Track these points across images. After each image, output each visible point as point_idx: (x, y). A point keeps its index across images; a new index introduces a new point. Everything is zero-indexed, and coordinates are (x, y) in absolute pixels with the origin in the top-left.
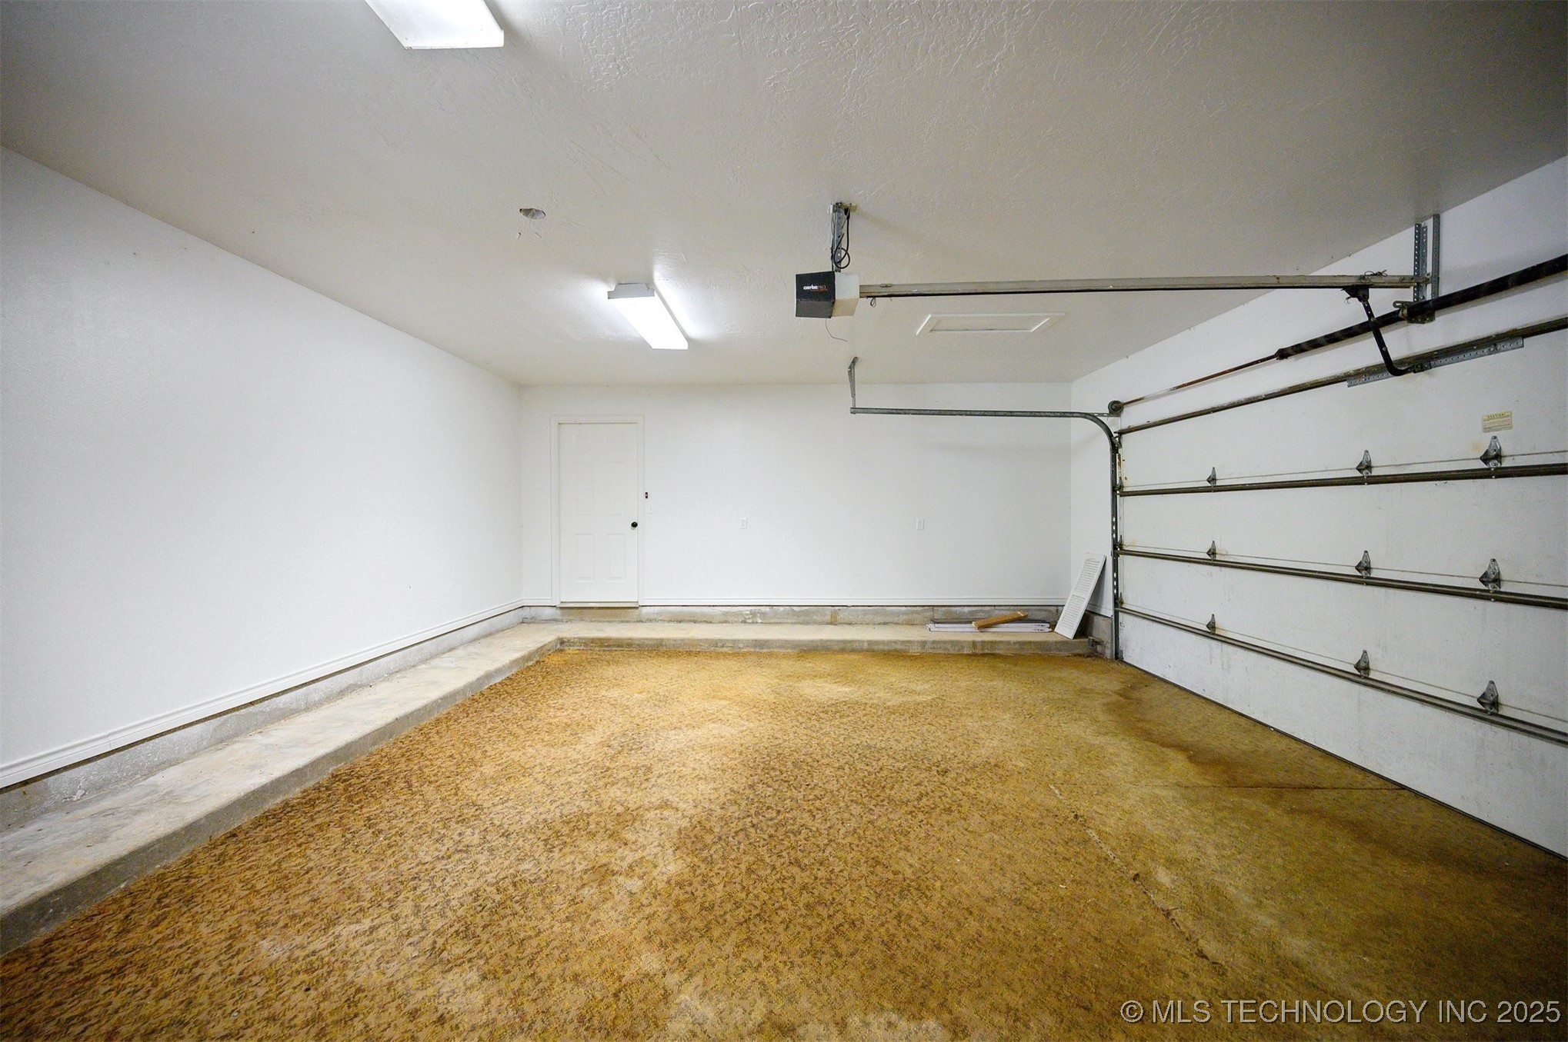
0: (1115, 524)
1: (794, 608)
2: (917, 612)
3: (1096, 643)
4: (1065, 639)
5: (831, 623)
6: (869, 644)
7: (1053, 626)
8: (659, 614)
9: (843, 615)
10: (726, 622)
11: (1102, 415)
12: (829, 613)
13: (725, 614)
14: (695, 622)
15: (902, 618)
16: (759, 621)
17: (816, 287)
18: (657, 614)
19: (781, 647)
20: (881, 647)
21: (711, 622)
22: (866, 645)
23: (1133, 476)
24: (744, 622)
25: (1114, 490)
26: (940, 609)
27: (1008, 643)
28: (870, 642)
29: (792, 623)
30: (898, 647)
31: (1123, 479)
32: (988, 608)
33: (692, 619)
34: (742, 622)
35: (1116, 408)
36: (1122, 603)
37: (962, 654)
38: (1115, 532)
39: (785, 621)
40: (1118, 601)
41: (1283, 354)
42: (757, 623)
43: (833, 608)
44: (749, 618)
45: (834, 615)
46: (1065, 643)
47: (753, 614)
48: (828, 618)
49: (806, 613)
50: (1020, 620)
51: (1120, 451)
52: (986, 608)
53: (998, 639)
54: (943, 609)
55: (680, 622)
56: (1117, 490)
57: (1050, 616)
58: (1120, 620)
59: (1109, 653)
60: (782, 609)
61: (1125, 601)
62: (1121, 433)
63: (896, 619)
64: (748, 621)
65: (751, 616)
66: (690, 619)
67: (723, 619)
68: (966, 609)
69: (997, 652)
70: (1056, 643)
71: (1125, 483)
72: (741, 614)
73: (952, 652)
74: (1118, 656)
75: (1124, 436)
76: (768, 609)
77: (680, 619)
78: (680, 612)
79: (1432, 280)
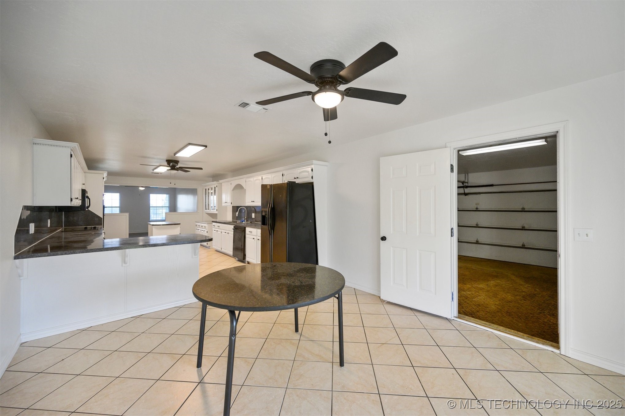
79: (467, 183)
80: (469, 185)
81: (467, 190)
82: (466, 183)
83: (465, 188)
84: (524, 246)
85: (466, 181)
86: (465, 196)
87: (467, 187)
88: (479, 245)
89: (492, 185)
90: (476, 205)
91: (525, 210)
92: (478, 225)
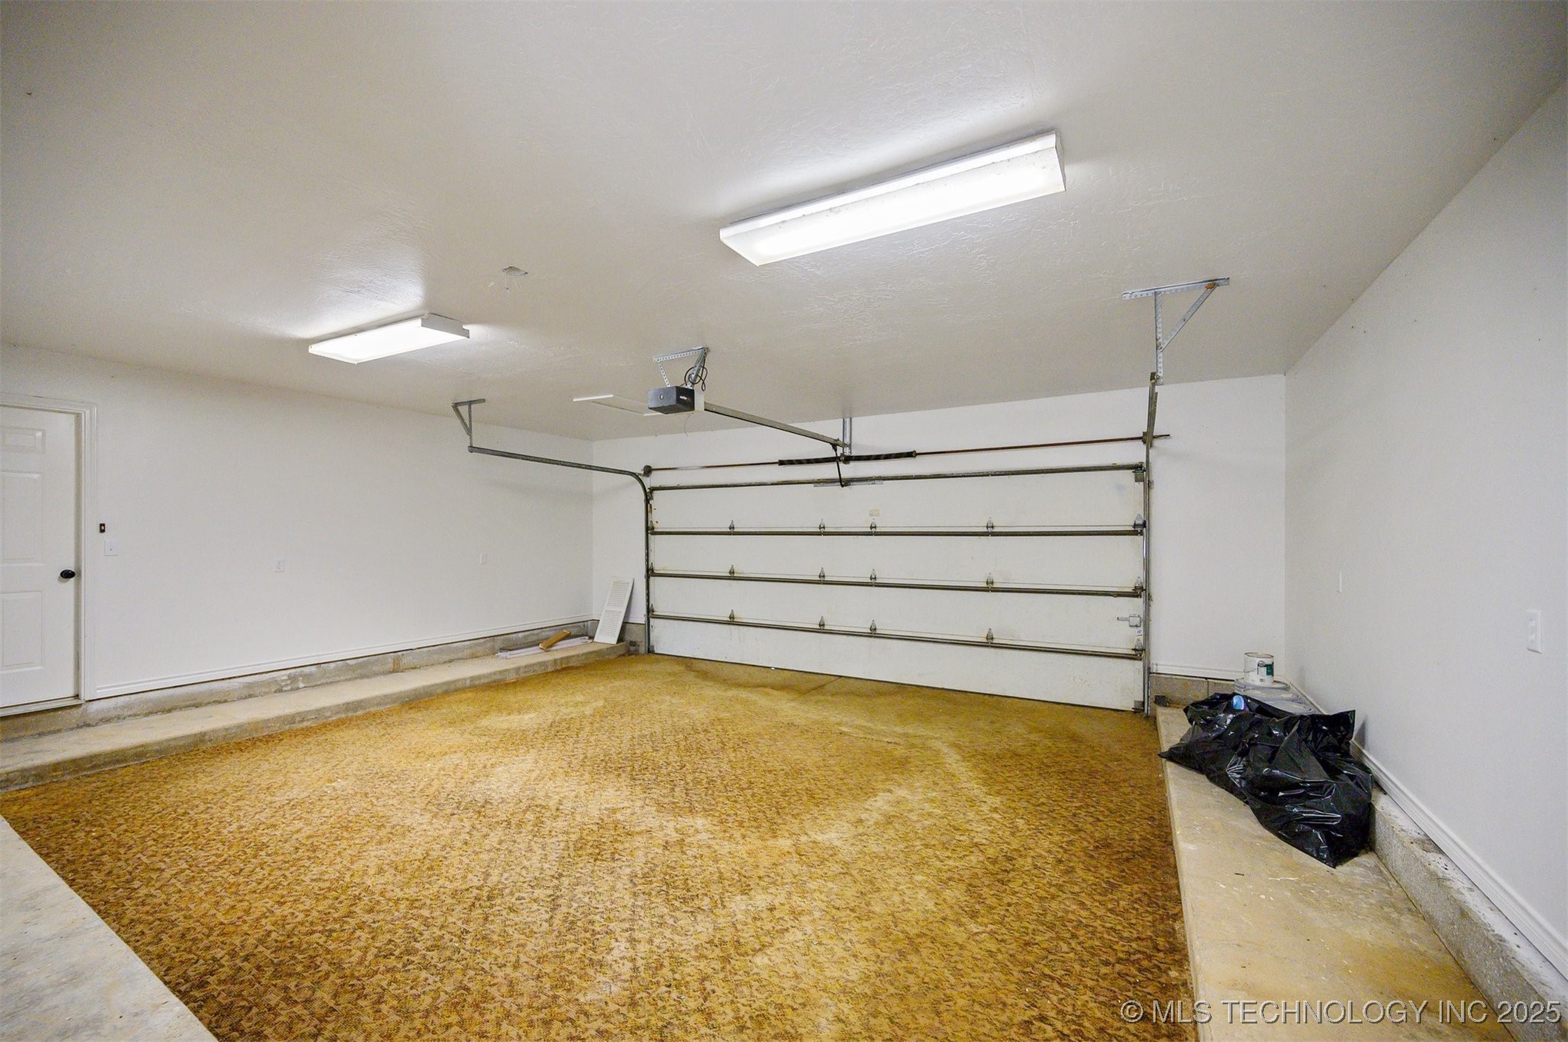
0: (647, 555)
1: (349, 662)
2: (480, 645)
3: (633, 644)
4: (609, 646)
5: (394, 671)
6: (471, 681)
7: (592, 638)
8: (129, 706)
9: (407, 660)
10: (250, 696)
11: (640, 474)
12: (390, 660)
13: (250, 686)
14: (197, 706)
15: (467, 652)
16: (301, 685)
17: (685, 398)
18: (123, 707)
19: (379, 704)
20: (482, 681)
21: (226, 701)
22: (468, 682)
23: (660, 522)
24: (280, 691)
25: (647, 529)
26: (499, 638)
27: (578, 656)
28: (472, 679)
29: (346, 680)
30: (497, 677)
31: (654, 522)
32: (538, 631)
33: (192, 702)
34: (275, 692)
35: (648, 471)
36: (653, 611)
37: (548, 673)
38: (647, 560)
39: (338, 678)
40: (650, 611)
41: (781, 463)
42: (298, 688)
43: (395, 654)
44: (287, 685)
45: (396, 661)
46: (612, 648)
47: (293, 679)
48: (390, 666)
49: (360, 666)
50: (568, 637)
51: (651, 502)
52: (535, 632)
53: (564, 654)
54: (502, 637)
55: (169, 711)
56: (650, 530)
57: (585, 630)
58: (651, 624)
59: (643, 649)
60: (332, 665)
61: (655, 609)
62: (653, 489)
63: (460, 655)
64: (284, 689)
65: (289, 682)
66: (188, 703)
67: (245, 692)
68: (520, 635)
69: (571, 665)
70: (607, 649)
71: (655, 525)
72: (275, 681)
73: (540, 672)
74: (650, 651)
75: (655, 492)
76: (313, 669)
77: (167, 708)
78: (172, 696)
79: (850, 446)
80: (854, 453)
81: (849, 470)
82: (844, 445)
83: (841, 465)
84: (992, 639)
85: (847, 441)
86: (842, 486)
87: (848, 459)
88: (877, 640)
89: (910, 455)
90: (871, 515)
91: (995, 530)
92: (875, 578)
